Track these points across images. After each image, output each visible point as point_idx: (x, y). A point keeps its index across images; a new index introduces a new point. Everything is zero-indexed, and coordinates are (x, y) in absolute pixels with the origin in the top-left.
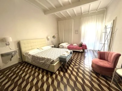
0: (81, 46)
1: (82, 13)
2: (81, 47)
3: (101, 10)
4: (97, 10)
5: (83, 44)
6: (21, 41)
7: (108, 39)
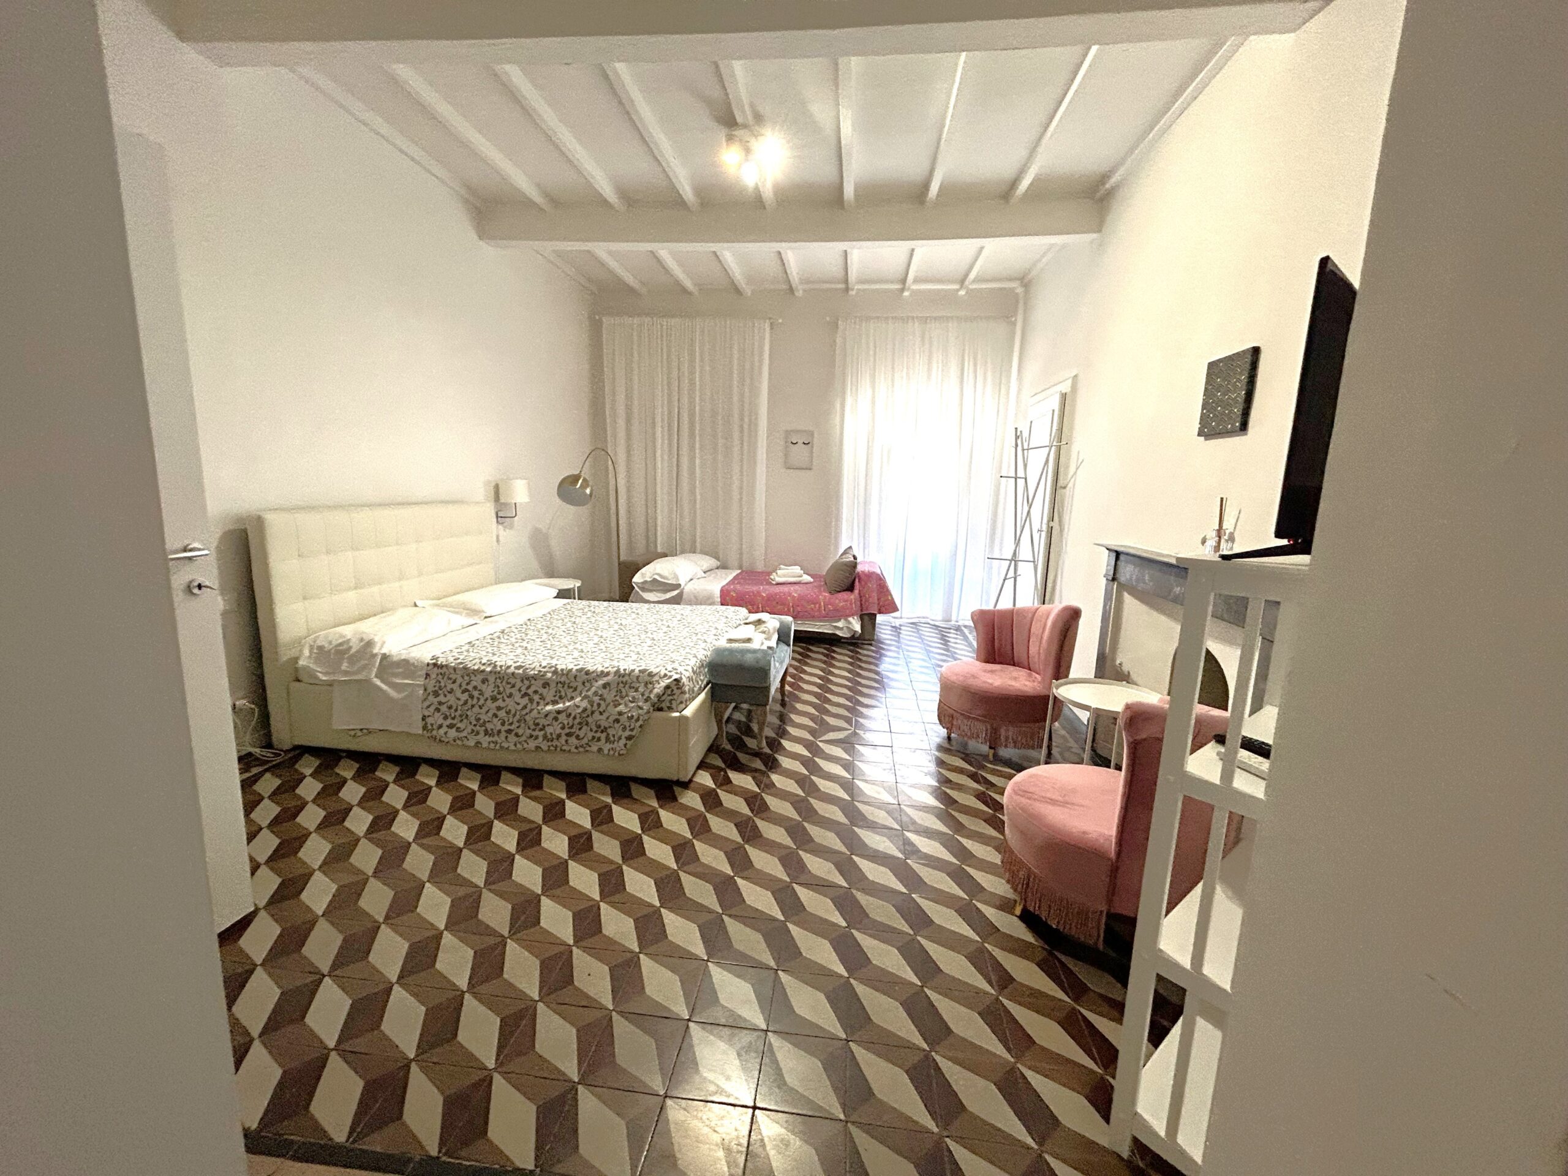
0: (850, 588)
1: (846, 281)
2: (845, 595)
3: (994, 289)
4: (962, 282)
5: (860, 568)
6: (269, 517)
7: (1035, 528)
